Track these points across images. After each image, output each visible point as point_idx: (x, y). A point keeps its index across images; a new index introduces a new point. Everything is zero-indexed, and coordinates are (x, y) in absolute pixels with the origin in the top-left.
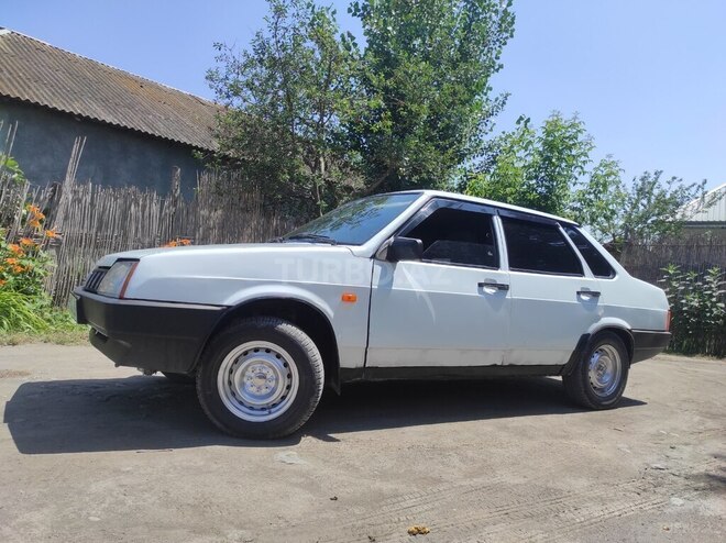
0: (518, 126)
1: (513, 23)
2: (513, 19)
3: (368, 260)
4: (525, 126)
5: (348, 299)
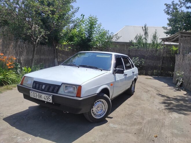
0: (81, 17)
3: (113, 75)
4: (83, 17)
5: (111, 85)
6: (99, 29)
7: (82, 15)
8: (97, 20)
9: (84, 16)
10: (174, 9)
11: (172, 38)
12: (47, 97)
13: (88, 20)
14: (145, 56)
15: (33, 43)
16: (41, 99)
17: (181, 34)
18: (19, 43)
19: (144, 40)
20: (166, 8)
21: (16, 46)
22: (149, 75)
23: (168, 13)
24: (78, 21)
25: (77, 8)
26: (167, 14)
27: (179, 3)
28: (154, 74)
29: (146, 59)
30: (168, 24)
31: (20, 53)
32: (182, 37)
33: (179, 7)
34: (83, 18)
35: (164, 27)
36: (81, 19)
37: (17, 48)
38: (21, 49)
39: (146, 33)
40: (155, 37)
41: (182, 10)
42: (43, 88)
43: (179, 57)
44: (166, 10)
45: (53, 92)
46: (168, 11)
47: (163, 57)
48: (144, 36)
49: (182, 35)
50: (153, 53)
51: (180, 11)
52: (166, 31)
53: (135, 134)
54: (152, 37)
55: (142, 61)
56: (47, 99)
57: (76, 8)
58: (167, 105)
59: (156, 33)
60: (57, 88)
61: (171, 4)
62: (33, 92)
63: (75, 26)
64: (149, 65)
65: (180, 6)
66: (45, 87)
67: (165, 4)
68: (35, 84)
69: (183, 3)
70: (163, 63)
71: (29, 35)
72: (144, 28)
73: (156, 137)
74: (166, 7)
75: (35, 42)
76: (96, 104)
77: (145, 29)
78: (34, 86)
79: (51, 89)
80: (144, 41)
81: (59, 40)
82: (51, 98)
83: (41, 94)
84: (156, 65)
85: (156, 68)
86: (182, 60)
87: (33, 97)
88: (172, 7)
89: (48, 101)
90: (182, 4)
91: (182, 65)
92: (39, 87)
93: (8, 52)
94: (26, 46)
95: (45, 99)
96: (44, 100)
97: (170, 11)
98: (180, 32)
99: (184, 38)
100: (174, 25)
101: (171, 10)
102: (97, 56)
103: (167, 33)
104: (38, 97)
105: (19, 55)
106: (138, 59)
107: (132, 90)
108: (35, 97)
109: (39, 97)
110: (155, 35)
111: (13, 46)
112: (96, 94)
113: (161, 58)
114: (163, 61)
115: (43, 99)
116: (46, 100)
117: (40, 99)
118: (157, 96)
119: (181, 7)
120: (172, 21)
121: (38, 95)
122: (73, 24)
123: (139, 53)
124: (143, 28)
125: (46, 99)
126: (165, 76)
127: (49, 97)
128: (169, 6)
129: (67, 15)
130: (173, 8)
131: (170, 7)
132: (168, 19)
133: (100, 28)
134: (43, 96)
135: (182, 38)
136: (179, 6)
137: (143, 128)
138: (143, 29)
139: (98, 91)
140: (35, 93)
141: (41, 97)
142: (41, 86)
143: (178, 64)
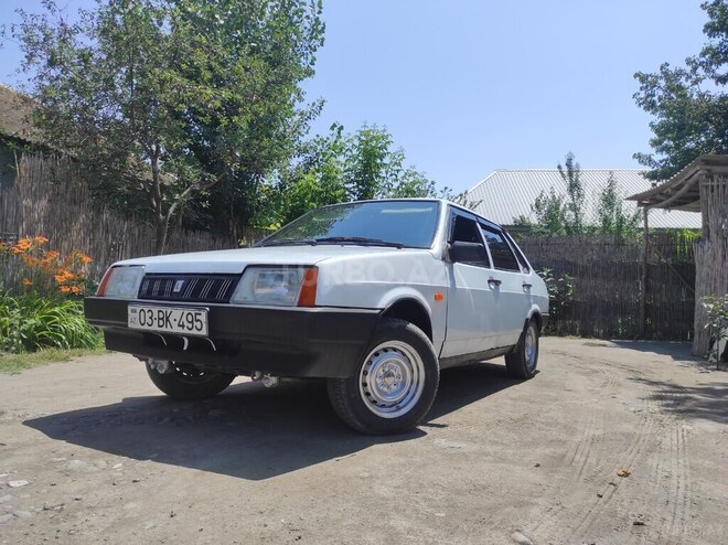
0: (332, 132)
1: (323, 31)
2: (323, 28)
3: (442, 263)
4: (339, 133)
5: (438, 298)
6: (398, 171)
7: (335, 125)
8: (390, 139)
9: (342, 128)
10: (672, 90)
11: (674, 186)
12: (190, 318)
13: (357, 143)
14: (575, 265)
15: (158, 218)
16: (169, 330)
17: (709, 167)
18: (106, 216)
19: (569, 212)
20: (641, 89)
21: (95, 226)
22: (597, 337)
23: (650, 106)
24: (319, 147)
25: (317, 104)
26: (647, 109)
27: (688, 69)
28: (617, 333)
29: (582, 275)
30: (655, 143)
31: (109, 250)
32: (710, 176)
33: (689, 83)
34: (339, 136)
35: (638, 156)
36: (332, 140)
37: (100, 234)
38: (114, 238)
39: (574, 187)
40: (609, 199)
41: (703, 91)
42: (175, 290)
43: (706, 248)
44: (643, 95)
45: (211, 297)
46: (649, 99)
47: (649, 267)
48: (567, 199)
49: (709, 170)
50: (605, 251)
51: (695, 97)
52: (648, 169)
53: (538, 466)
54: (597, 198)
55: (563, 284)
56: (190, 326)
57: (314, 104)
58: (672, 402)
59: (612, 184)
60: (227, 284)
61: (659, 73)
62: (138, 309)
63: (311, 163)
64: (595, 297)
65: (694, 77)
66: (184, 287)
67: (636, 75)
68: (147, 283)
69: (701, 64)
70: (648, 289)
71: (144, 190)
72: (565, 169)
73: (626, 475)
74: (641, 85)
75: (165, 212)
76: (377, 358)
77: (570, 174)
78: (145, 288)
79: (205, 291)
80: (570, 216)
81: (251, 215)
82: (203, 317)
83: (169, 310)
84: (621, 297)
85: (622, 308)
86: (720, 258)
87: (139, 327)
88: (662, 83)
89: (194, 332)
90: (700, 71)
91: (722, 277)
92: (161, 292)
93: (65, 244)
94: (129, 230)
95: (183, 326)
96: (180, 330)
97: (656, 98)
98: (703, 161)
99: (717, 182)
100: (677, 147)
101: (661, 93)
102: (384, 211)
103: (652, 176)
104: (156, 322)
105: (102, 259)
106: (549, 277)
107: (527, 358)
108: (146, 327)
109: (161, 322)
110: (610, 191)
111: (84, 225)
112: (377, 311)
113: (641, 269)
114: (646, 281)
115: (176, 329)
116: (186, 331)
117: (164, 329)
118: (631, 383)
119: (696, 82)
120: (668, 131)
121: (155, 315)
122: (301, 159)
123: (553, 256)
124: (559, 167)
125: (186, 324)
126: (660, 339)
127: (198, 317)
128: (650, 79)
129: (281, 129)
130: (669, 87)
131: (654, 84)
132: (651, 125)
133: (399, 165)
134: (176, 314)
135: (712, 181)
136: (689, 77)
137: (570, 454)
138: (561, 172)
139: (385, 301)
140: (146, 310)
141: (167, 320)
142: (169, 284)
143: (708, 275)
